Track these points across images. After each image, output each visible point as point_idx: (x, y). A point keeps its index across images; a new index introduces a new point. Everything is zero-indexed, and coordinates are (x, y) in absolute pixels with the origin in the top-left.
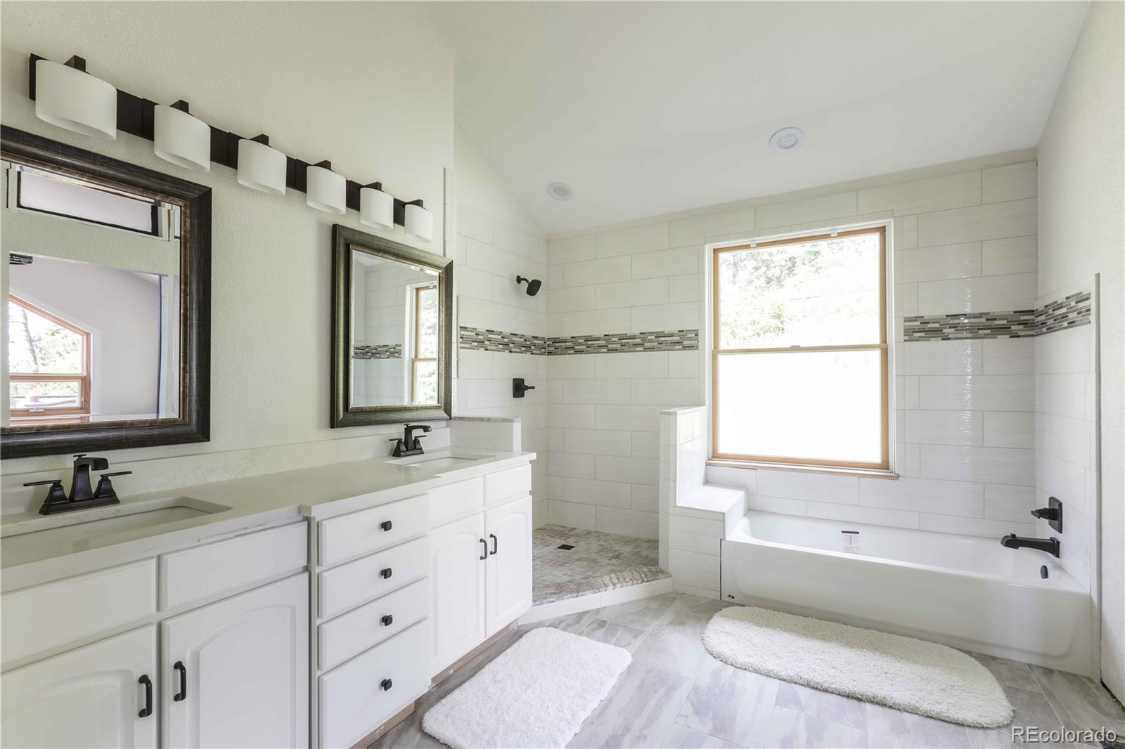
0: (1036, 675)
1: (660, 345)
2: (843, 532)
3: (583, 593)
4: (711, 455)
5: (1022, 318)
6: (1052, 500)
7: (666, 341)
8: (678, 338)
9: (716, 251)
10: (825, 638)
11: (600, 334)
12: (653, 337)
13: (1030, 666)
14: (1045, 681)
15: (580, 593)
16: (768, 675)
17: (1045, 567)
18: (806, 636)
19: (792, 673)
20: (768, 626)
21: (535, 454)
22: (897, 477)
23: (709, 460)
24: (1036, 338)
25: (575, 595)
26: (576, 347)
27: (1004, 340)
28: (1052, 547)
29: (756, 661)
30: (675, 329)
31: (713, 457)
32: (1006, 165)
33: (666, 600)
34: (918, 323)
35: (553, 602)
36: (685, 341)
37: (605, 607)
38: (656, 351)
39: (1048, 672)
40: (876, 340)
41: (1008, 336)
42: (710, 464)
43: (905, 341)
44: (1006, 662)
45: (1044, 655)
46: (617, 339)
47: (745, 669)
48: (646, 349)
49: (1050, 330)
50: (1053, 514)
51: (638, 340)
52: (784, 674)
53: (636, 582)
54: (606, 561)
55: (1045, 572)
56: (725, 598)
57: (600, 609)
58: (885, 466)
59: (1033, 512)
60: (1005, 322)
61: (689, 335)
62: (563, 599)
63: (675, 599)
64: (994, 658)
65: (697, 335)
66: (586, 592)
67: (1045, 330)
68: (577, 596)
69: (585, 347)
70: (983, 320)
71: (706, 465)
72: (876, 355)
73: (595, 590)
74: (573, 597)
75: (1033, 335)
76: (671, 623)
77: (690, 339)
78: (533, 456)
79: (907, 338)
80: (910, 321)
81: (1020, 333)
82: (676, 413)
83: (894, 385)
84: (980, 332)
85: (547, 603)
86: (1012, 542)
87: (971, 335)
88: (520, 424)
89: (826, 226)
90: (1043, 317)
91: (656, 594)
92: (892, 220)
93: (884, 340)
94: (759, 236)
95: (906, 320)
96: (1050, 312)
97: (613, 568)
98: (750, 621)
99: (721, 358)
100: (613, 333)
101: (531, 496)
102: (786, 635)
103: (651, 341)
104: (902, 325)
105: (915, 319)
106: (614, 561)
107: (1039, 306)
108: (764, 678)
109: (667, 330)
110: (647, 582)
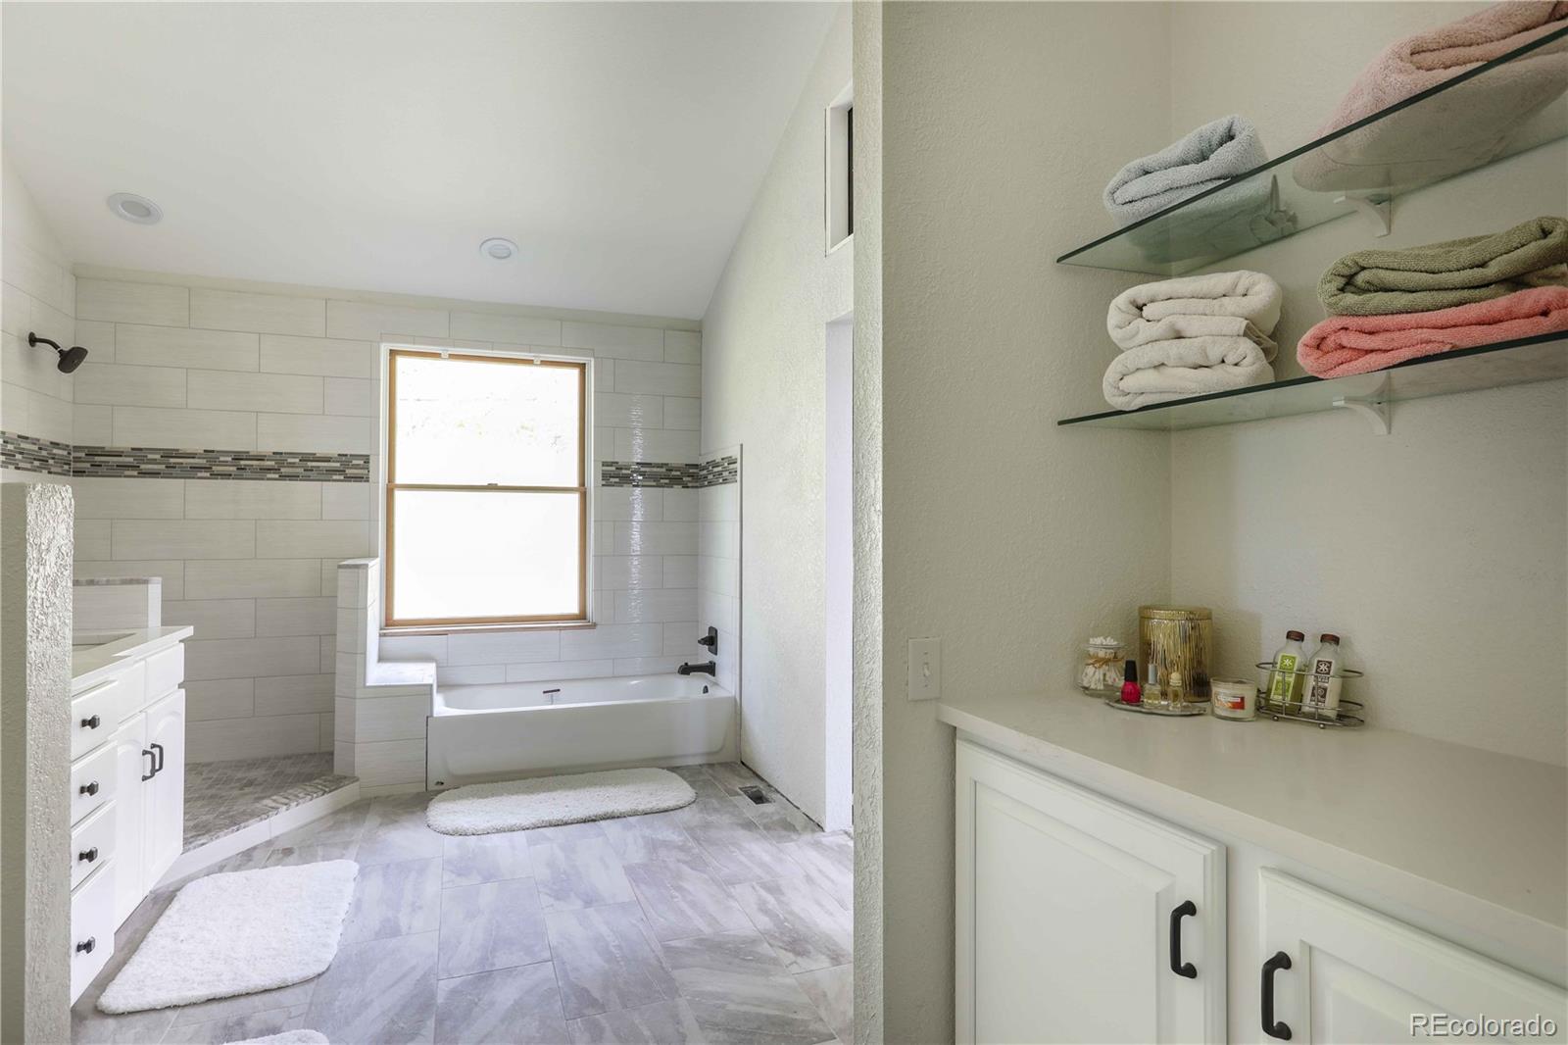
0: (704, 769)
1: (309, 473)
2: (545, 692)
3: (246, 823)
4: (383, 624)
5: (691, 471)
6: (711, 629)
7: (319, 467)
8: (338, 464)
9: (393, 353)
10: (549, 790)
11: (199, 448)
12: (297, 460)
13: (700, 765)
14: (710, 771)
15: (243, 825)
16: (512, 830)
17: (706, 687)
18: (532, 793)
19: (534, 821)
20: (493, 795)
21: (192, 627)
22: (594, 626)
23: (381, 629)
24: (700, 490)
25: (235, 828)
26: (143, 466)
27: (677, 489)
28: (710, 669)
29: (499, 823)
30: (334, 451)
31: (387, 625)
32: (681, 330)
33: (359, 809)
34: (614, 468)
35: (203, 844)
36: (351, 468)
37: (277, 837)
38: (301, 480)
39: (711, 765)
40: (575, 483)
41: (680, 487)
42: (385, 635)
43: (603, 485)
44: (687, 767)
45: (709, 754)
46: (230, 459)
47: (488, 833)
48: (283, 477)
49: (710, 484)
50: (711, 641)
51: (269, 463)
52: (526, 823)
53: (315, 795)
54: (236, 792)
55: (706, 690)
56: (432, 787)
57: (270, 841)
58: (582, 616)
59: (699, 642)
60: (678, 473)
61: (355, 462)
62: (218, 837)
63: (369, 805)
64: (678, 767)
65: (366, 462)
66: (250, 822)
67: (706, 483)
68: (238, 830)
69: (164, 466)
70: (664, 470)
71: (380, 635)
72: (575, 497)
73: (263, 816)
74: (233, 831)
75: (697, 487)
76: (381, 825)
77: (357, 467)
78: (188, 631)
79: (604, 483)
80: (608, 466)
81: (690, 485)
82: (367, 565)
83: (592, 531)
84: (662, 481)
85: (195, 848)
86: (686, 670)
87: (654, 484)
88: (160, 586)
89: (530, 352)
90: (705, 472)
91: (340, 806)
92: (593, 360)
93: (582, 483)
94: (454, 346)
95: (604, 464)
96: (710, 468)
97: (256, 795)
98: (473, 796)
99: (398, 495)
100: (218, 449)
101: (183, 690)
102: (515, 797)
103: (292, 465)
104: (601, 468)
105: (611, 464)
106: (247, 790)
107: (703, 462)
108: (509, 834)
109: (320, 451)
110: (330, 792)
